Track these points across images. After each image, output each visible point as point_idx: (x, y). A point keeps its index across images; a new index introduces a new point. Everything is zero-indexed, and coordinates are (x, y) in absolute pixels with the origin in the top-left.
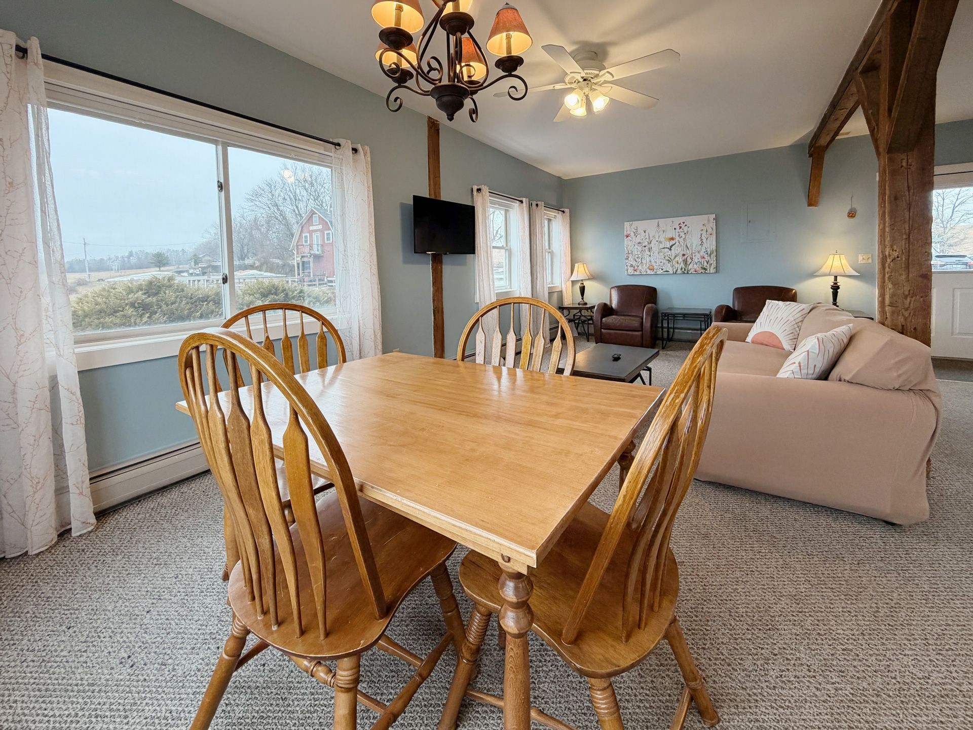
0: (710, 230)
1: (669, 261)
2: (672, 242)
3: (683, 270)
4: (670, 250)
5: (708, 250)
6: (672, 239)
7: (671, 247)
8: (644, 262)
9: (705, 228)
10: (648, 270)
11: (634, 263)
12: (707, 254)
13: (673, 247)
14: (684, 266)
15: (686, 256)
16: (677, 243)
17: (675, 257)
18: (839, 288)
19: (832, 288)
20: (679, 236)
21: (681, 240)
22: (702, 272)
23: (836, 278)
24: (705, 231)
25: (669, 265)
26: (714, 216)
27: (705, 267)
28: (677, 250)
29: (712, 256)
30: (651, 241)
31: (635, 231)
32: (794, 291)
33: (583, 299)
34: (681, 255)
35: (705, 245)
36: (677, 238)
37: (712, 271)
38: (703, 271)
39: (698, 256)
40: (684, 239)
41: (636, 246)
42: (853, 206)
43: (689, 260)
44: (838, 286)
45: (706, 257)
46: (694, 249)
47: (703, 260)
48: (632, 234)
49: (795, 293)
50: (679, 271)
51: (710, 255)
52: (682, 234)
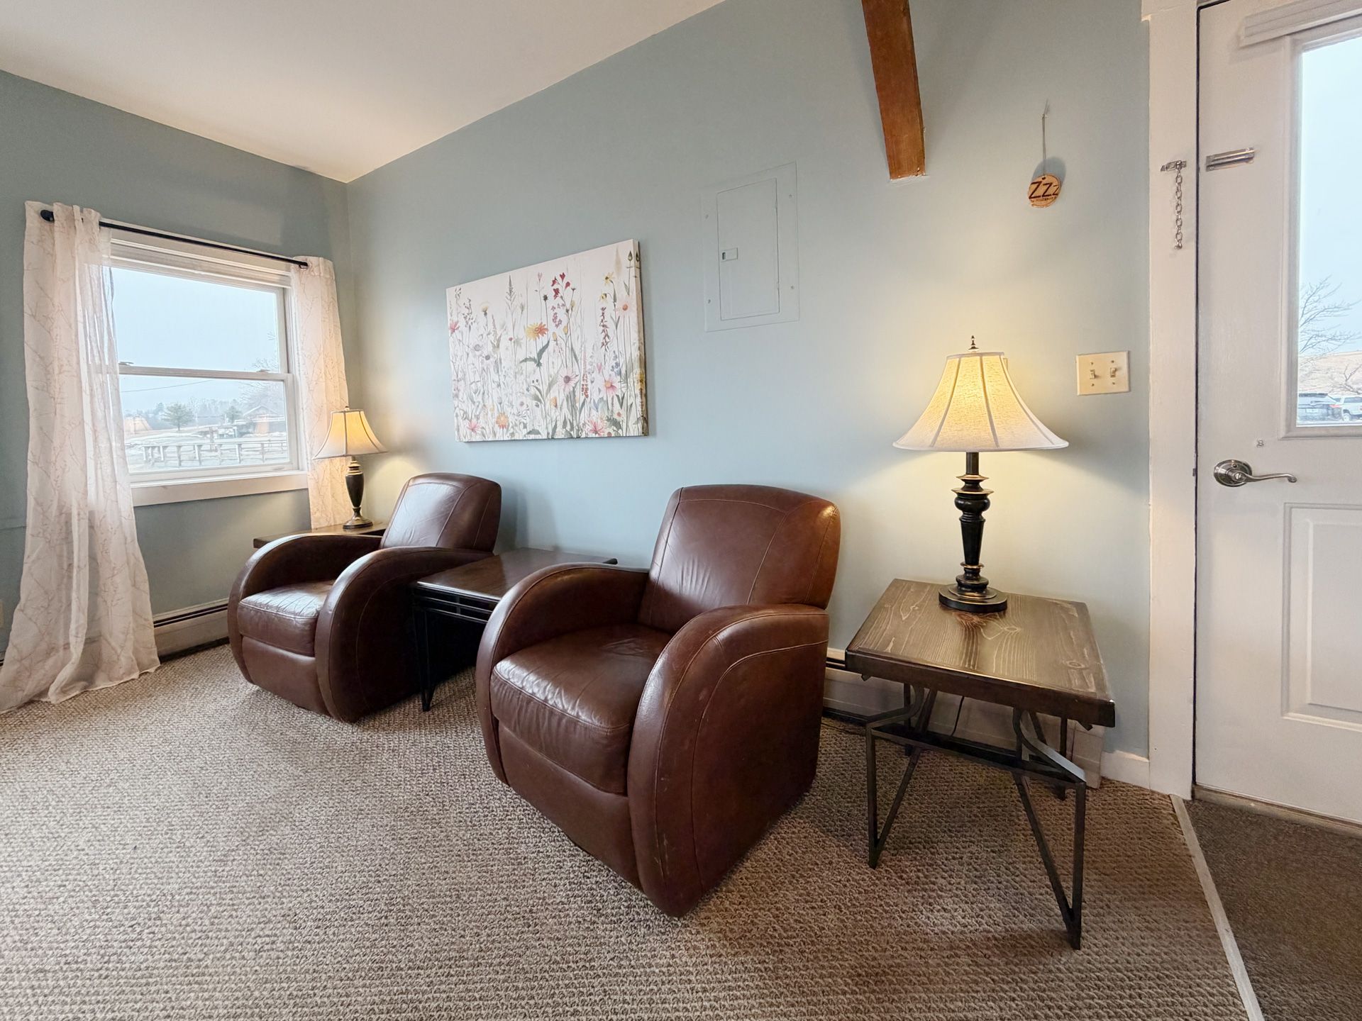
0: (622, 294)
1: (537, 398)
2: (542, 340)
3: (568, 427)
4: (539, 365)
5: (622, 361)
6: (541, 330)
7: (540, 354)
8: (489, 403)
9: (609, 289)
10: (497, 428)
11: (470, 408)
12: (620, 373)
13: (545, 354)
14: (569, 417)
15: (572, 384)
16: (552, 344)
17: (550, 386)
18: (985, 506)
19: (959, 506)
20: (554, 320)
21: (560, 332)
22: (609, 436)
23: (973, 462)
24: (610, 299)
25: (538, 411)
26: (629, 246)
27: (615, 416)
28: (554, 364)
29: (630, 380)
30: (499, 341)
31: (466, 311)
32: (828, 511)
33: (357, 511)
34: (561, 380)
35: (613, 346)
36: (551, 327)
37: (635, 428)
38: (612, 430)
39: (600, 382)
40: (567, 331)
41: (471, 358)
42: (1049, 156)
43: (580, 397)
44: (985, 496)
45: (617, 385)
46: (589, 360)
47: (611, 393)
48: (462, 324)
49: (835, 520)
50: (560, 433)
51: (627, 376)
52: (561, 314)
